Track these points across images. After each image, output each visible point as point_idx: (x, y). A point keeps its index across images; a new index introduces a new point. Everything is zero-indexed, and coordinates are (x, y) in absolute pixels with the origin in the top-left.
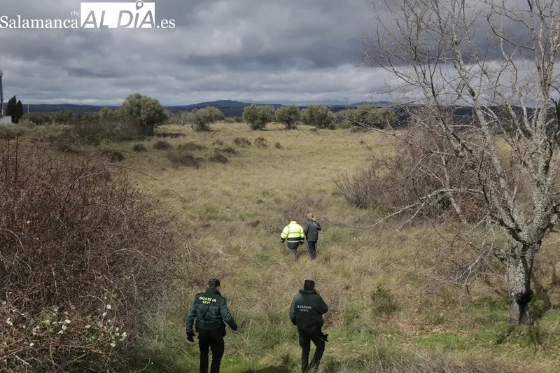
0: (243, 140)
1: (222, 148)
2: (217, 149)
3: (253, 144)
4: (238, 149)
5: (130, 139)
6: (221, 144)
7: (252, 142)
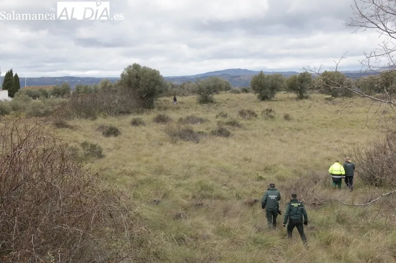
0: (249, 111)
1: (226, 120)
2: (219, 122)
3: (259, 116)
4: (242, 122)
5: (128, 113)
6: (225, 116)
7: (259, 114)
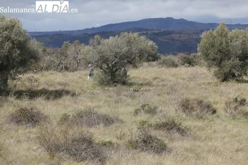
0: (200, 103)
1: (154, 120)
2: (143, 123)
3: (221, 111)
4: (188, 122)
6: (152, 111)
7: (220, 107)
